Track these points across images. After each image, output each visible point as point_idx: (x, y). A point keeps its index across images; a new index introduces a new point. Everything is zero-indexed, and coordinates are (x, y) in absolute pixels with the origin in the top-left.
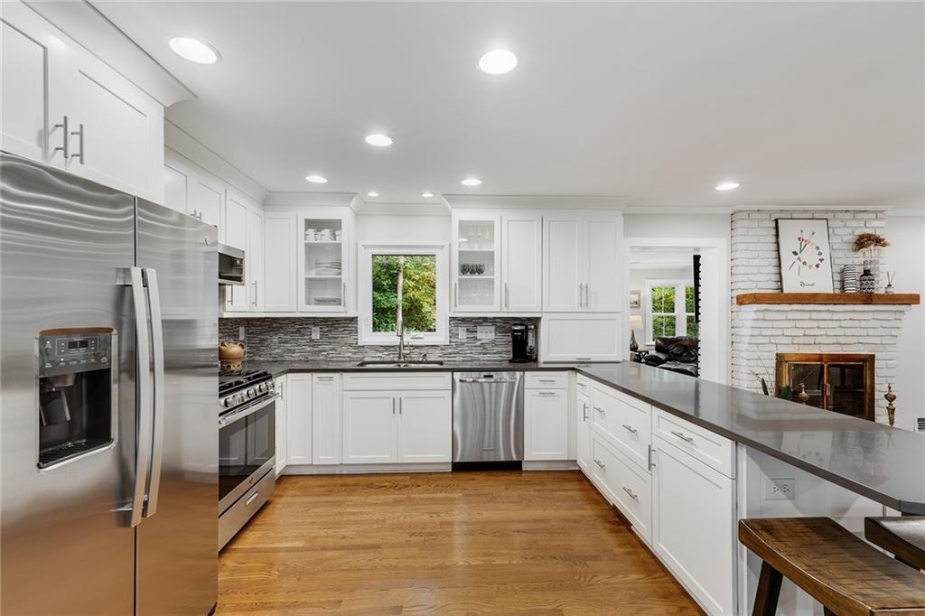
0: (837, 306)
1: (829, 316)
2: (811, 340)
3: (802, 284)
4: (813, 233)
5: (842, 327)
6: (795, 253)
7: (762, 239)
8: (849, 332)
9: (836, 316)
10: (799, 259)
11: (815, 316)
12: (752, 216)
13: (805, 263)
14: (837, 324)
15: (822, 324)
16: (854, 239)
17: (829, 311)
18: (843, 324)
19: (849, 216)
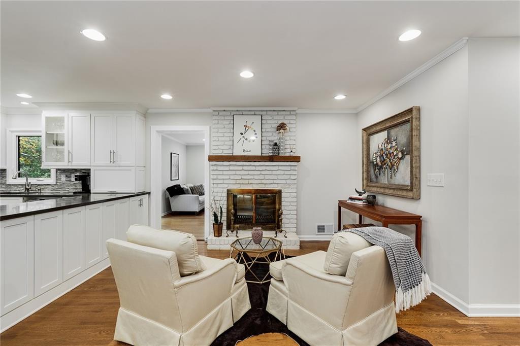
0: (255, 163)
1: (253, 168)
2: (246, 182)
3: (244, 151)
4: (253, 123)
5: (263, 175)
6: (242, 134)
7: (226, 126)
8: (267, 177)
9: (257, 168)
10: (243, 137)
11: (245, 168)
12: (220, 113)
13: (246, 139)
14: (259, 173)
15: (250, 173)
16: (276, 126)
17: (251, 165)
18: (263, 172)
19: (275, 113)
